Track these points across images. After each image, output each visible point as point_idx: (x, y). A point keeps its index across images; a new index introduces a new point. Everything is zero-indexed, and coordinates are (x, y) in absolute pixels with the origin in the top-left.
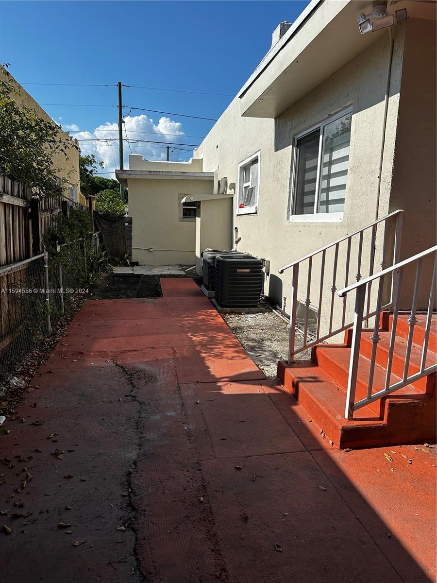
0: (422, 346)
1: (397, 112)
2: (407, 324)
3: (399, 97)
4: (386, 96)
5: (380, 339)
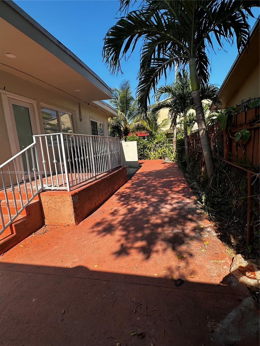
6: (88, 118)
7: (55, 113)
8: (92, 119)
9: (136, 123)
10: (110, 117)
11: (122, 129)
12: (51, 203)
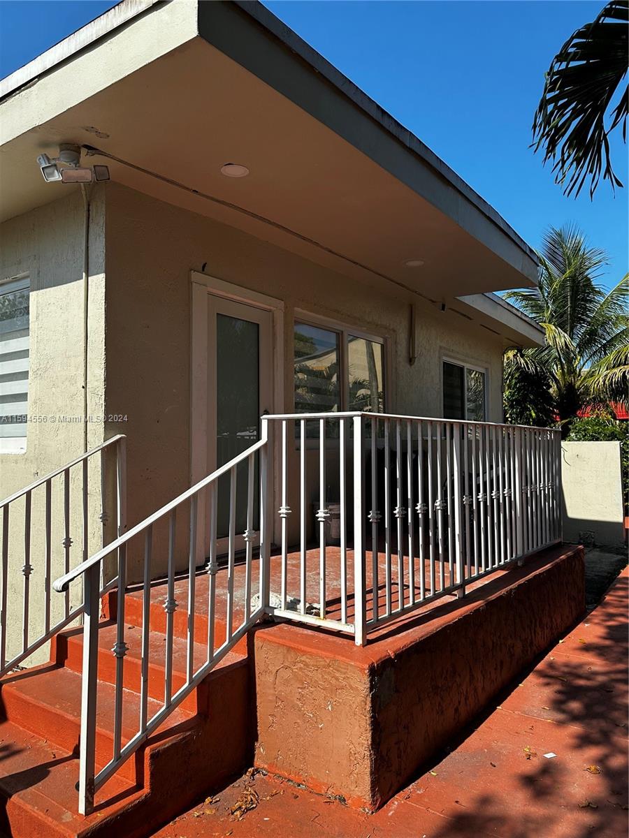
0: (187, 639)
1: (104, 298)
2: (163, 613)
3: (104, 279)
4: (84, 274)
5: (128, 649)
6: (437, 353)
7: (333, 339)
8: (447, 356)
9: (616, 370)
10: (512, 348)
11: (553, 391)
12: (286, 682)
